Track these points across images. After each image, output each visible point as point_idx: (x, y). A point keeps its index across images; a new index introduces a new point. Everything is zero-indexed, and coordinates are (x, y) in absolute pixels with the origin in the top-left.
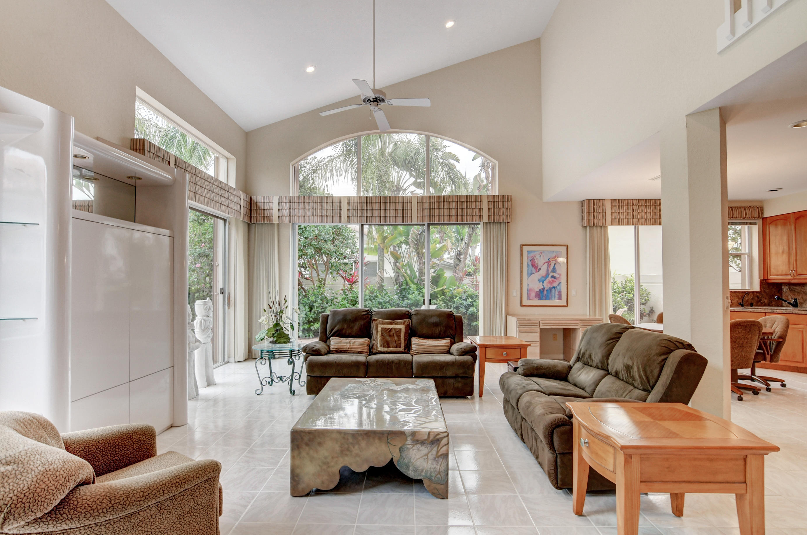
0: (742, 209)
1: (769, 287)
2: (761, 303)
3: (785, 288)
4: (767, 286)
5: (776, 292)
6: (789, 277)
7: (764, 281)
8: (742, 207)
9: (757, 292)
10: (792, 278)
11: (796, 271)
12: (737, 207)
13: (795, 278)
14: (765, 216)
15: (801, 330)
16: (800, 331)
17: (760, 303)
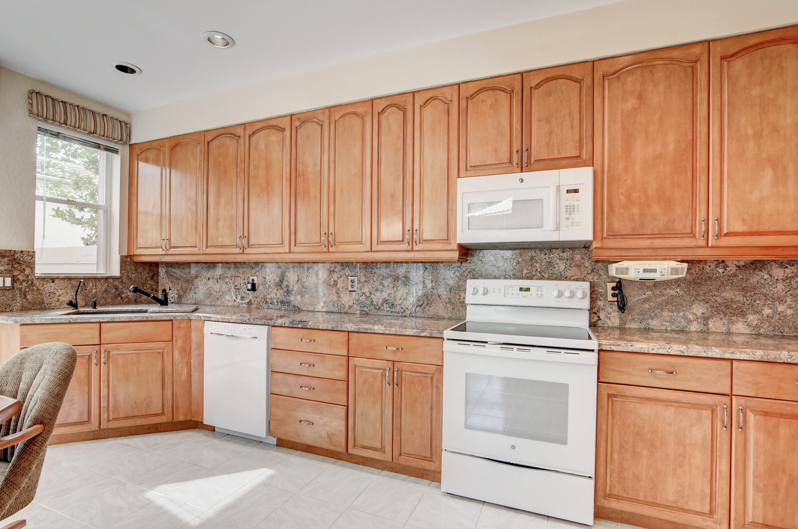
0: (88, 113)
1: (136, 270)
2: (122, 298)
3: (162, 271)
4: (133, 267)
5: (148, 279)
6: (160, 251)
7: (129, 259)
8: (90, 110)
9: (114, 278)
10: (164, 253)
11: (169, 240)
12: (78, 106)
13: (168, 252)
14: (133, 142)
15: (161, 351)
16: (159, 353)
17: (119, 299)
